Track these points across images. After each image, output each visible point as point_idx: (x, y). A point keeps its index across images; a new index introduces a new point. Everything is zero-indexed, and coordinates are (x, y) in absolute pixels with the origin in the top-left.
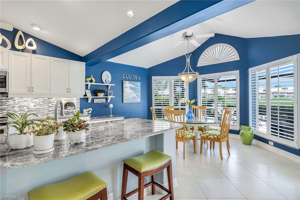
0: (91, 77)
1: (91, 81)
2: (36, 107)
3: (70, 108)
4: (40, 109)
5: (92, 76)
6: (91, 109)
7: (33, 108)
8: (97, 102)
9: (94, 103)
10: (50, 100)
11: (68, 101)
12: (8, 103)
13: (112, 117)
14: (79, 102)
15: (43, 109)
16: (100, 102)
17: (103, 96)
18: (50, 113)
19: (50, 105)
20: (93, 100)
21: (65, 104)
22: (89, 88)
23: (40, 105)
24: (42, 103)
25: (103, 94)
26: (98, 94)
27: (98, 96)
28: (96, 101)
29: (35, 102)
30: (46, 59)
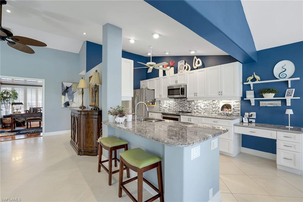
0: (253, 76)
1: (254, 80)
2: (205, 107)
3: (226, 110)
4: (207, 109)
5: (254, 73)
6: (255, 113)
7: (203, 108)
8: (265, 105)
9: (260, 106)
10: (214, 102)
11: (226, 103)
12: (192, 104)
13: (291, 129)
14: (240, 105)
15: (209, 109)
16: (270, 106)
17: (274, 97)
18: (213, 113)
19: (214, 106)
20: (257, 102)
21: (223, 106)
22: (252, 89)
23: (208, 106)
24: (208, 105)
25: (273, 95)
26: (264, 95)
27: (264, 97)
28: (262, 104)
29: (204, 103)
30: (204, 71)
